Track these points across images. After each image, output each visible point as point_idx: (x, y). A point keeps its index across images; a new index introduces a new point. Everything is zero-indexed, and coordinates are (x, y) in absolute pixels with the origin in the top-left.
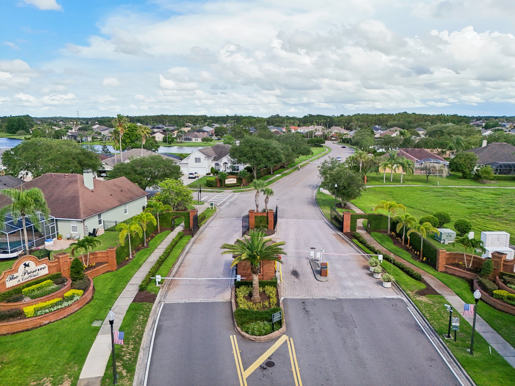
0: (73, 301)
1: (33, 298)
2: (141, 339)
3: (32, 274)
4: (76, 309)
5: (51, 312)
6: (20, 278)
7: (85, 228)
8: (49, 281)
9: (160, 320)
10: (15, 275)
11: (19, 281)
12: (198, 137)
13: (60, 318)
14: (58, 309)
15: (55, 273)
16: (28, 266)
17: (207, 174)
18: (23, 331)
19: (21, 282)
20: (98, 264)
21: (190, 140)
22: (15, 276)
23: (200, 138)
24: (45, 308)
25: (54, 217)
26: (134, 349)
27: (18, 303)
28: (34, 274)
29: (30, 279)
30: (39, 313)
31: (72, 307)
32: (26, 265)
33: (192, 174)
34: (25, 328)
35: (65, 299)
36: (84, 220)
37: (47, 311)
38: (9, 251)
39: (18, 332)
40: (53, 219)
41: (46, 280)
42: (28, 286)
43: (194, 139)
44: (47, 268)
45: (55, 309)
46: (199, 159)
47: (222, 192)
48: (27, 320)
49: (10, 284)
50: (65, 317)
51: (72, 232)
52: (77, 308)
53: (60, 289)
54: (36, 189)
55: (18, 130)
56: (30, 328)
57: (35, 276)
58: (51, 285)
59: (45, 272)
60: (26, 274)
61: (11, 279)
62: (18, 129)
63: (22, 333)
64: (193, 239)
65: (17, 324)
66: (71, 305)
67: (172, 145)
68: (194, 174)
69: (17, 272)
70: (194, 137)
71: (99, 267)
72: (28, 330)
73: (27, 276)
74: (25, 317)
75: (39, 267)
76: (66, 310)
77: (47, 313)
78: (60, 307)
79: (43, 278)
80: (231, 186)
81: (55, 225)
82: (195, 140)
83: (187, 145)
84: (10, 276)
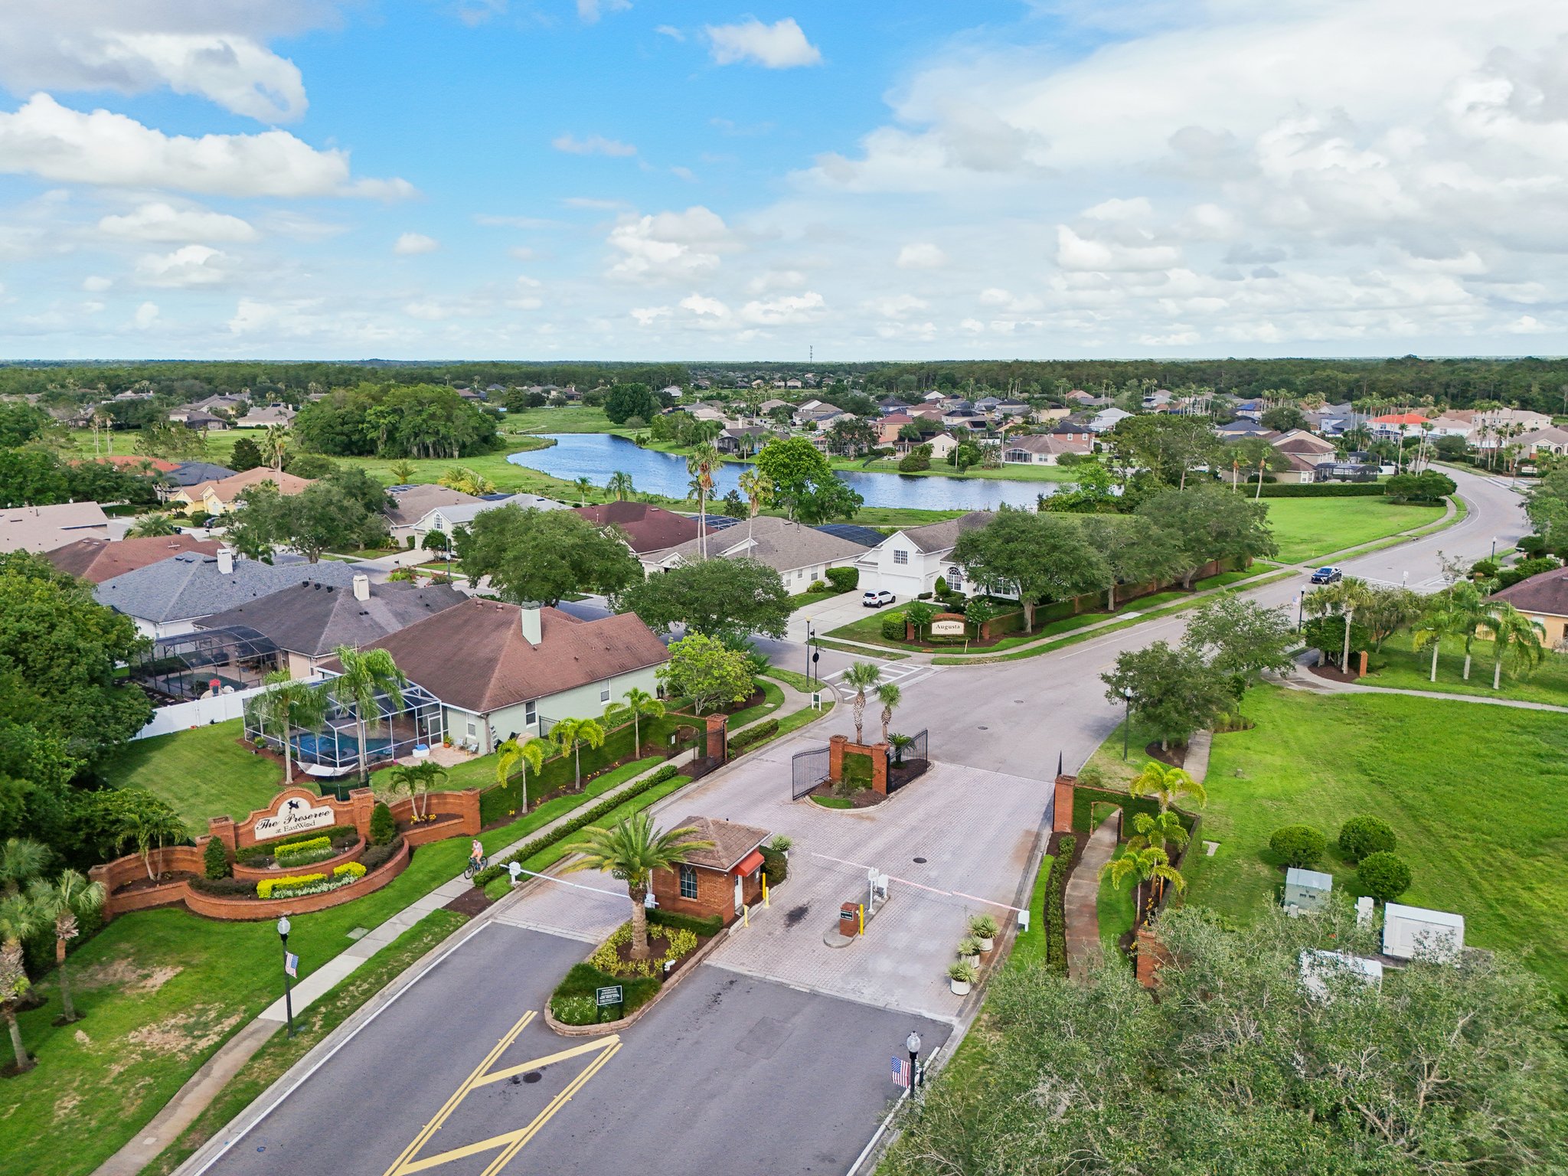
0: (339, 884)
1: (284, 865)
2: (391, 979)
3: (302, 821)
4: (344, 899)
5: (295, 896)
6: (281, 826)
7: (491, 730)
8: (327, 839)
9: (454, 953)
10: (272, 820)
11: (279, 831)
12: (1049, 452)
13: (313, 909)
14: (308, 894)
15: (347, 824)
16: (296, 806)
17: (921, 597)
18: (249, 920)
19: (283, 833)
20: (441, 818)
21: (1025, 458)
22: (271, 822)
23: (1056, 452)
24: (290, 887)
25: (439, 701)
26: (364, 992)
27: (257, 871)
28: (308, 821)
29: (299, 829)
30: (276, 894)
31: (338, 894)
32: (292, 805)
33: (873, 595)
34: (254, 917)
35: (331, 878)
36: (488, 715)
37: (290, 893)
38: (338, 761)
39: (242, 920)
40: (438, 705)
41: (322, 835)
42: (290, 842)
43: (1035, 457)
44: (332, 814)
45: (305, 892)
46: (904, 554)
47: (903, 657)
48: (257, 903)
49: (262, 834)
50: (320, 910)
51: (468, 736)
52: (348, 898)
53: (336, 855)
54: (381, 651)
55: (631, 415)
56: (260, 917)
57: (308, 825)
58: (322, 846)
59: (329, 820)
60: (293, 820)
61: (265, 826)
62: (629, 413)
63: (246, 923)
64: (694, 785)
65: (243, 907)
66: (335, 891)
67: (968, 473)
68: (877, 595)
69: (276, 814)
70: (1038, 451)
71: (441, 825)
72: (255, 920)
73: (293, 823)
74: (257, 898)
75: (317, 811)
76: (324, 897)
77: (289, 897)
78: (313, 890)
79: (318, 831)
80: (941, 644)
81: (441, 716)
82: (1041, 459)
83: (1015, 476)
84: (262, 821)
